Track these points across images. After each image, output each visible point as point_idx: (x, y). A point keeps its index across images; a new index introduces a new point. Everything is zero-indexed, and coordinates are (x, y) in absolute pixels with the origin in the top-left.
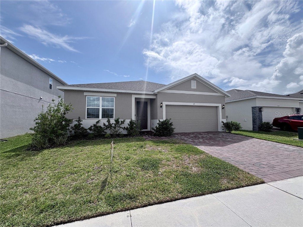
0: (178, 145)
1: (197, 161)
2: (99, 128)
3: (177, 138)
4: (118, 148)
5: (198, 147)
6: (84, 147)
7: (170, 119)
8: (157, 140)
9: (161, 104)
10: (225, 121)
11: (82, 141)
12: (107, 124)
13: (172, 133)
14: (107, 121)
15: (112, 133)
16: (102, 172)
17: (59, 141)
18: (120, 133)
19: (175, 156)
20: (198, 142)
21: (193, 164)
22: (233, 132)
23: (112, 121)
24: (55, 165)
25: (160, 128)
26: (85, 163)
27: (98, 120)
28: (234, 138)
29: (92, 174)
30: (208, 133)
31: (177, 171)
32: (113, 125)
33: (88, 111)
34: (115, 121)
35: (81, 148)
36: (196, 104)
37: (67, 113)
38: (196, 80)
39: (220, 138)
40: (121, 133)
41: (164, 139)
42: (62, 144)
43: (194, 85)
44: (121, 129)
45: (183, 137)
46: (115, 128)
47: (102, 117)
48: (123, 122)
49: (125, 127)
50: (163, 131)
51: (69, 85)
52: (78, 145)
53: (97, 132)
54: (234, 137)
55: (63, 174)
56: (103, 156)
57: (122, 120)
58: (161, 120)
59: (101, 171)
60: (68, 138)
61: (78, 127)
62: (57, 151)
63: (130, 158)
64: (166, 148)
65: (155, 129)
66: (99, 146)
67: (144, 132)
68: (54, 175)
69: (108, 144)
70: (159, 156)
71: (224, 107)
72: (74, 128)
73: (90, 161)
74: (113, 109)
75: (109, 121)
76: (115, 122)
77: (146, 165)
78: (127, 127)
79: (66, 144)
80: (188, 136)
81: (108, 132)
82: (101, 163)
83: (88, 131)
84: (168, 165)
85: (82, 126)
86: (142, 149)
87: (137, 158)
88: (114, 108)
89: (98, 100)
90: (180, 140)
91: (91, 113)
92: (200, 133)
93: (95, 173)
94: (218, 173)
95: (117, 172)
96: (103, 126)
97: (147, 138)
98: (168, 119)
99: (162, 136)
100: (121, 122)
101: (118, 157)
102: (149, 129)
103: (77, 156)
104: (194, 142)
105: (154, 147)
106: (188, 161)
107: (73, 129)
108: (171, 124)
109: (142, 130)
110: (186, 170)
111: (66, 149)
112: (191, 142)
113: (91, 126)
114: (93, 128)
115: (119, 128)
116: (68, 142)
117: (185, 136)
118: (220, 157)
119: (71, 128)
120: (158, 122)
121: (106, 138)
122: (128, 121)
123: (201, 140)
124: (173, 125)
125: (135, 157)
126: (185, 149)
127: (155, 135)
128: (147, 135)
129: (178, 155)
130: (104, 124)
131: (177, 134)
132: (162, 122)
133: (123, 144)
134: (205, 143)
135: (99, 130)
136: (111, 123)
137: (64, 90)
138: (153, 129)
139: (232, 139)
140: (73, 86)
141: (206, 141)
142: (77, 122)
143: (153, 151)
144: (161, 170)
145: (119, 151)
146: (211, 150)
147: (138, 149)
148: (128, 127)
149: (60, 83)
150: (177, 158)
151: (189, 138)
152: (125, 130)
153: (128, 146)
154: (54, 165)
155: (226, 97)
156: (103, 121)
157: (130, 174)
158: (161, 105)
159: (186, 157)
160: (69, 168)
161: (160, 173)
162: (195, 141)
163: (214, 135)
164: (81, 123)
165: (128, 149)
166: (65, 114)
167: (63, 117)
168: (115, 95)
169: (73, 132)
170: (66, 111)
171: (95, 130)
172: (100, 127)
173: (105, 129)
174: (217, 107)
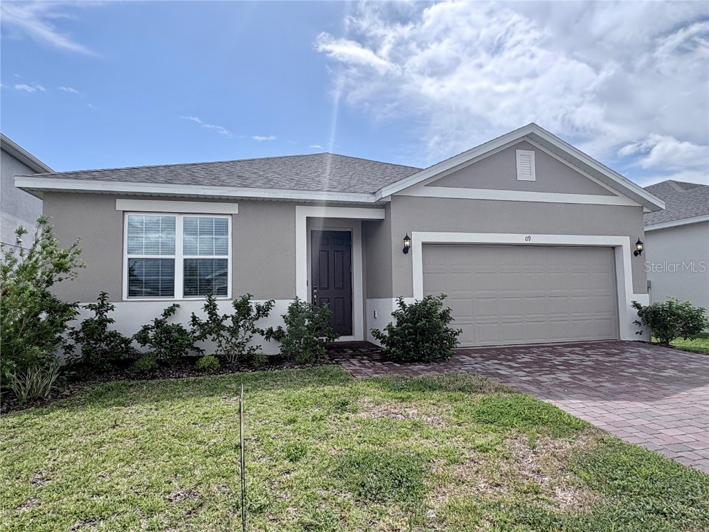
0: (481, 396)
1: (567, 465)
2: (175, 335)
3: (470, 368)
4: (253, 411)
5: (560, 405)
6: (125, 410)
7: (443, 297)
8: (397, 379)
9: (407, 238)
10: (645, 301)
11: (112, 384)
12: (204, 317)
13: (449, 348)
14: (207, 307)
15: (223, 353)
16: (204, 509)
17: (28, 387)
18: (254, 350)
19: (479, 442)
20: (555, 385)
21: (553, 476)
22: (678, 342)
23: (225, 307)
24: (18, 484)
25: (403, 329)
26: (133, 473)
27: (171, 304)
28: (687, 366)
29: (166, 522)
30: (584, 346)
31: (499, 503)
32: (228, 323)
33: (131, 270)
34: (237, 306)
35: (113, 412)
36: (537, 239)
37: (60, 280)
38: (533, 148)
39: (633, 365)
40: (257, 352)
41: (422, 372)
42: (39, 398)
43: (526, 165)
44: (257, 335)
45: (491, 365)
46: (234, 332)
47: (186, 294)
48: (263, 311)
49: (270, 330)
50: (417, 343)
51: (57, 171)
52: (98, 398)
53: (166, 348)
54: (687, 361)
55: (53, 520)
56: (200, 443)
57: (262, 303)
58: (408, 302)
59: (201, 505)
60: (63, 374)
61: (95, 330)
62: (21, 424)
63: (303, 452)
64: (435, 407)
65: (386, 333)
66: (177, 405)
67: (341, 348)
68: (16, 524)
69: (212, 396)
70: (416, 443)
71: (639, 247)
72: (81, 335)
73: (151, 464)
74: (227, 260)
75: (211, 308)
76: (233, 311)
77: (372, 481)
78: (280, 328)
79: (54, 398)
80: (509, 361)
81: (210, 347)
82: (197, 472)
83: (135, 344)
84: (460, 481)
85: (110, 328)
86: (346, 414)
87: (334, 452)
88: (229, 257)
89: (171, 226)
90: (484, 377)
91: (144, 278)
92: (553, 349)
93: (178, 516)
94: (664, 514)
95: (261, 509)
96: (188, 327)
97: (355, 371)
98: (435, 295)
99: (413, 361)
100: (259, 308)
101: (258, 446)
102: (358, 335)
103: (101, 444)
104: (538, 384)
105: (390, 405)
106: (530, 462)
107: (77, 340)
108: (445, 317)
109: (336, 340)
110: (530, 501)
111: (56, 419)
112: (529, 382)
113: (146, 328)
114: (151, 334)
115: (249, 333)
116: (61, 389)
117: (499, 360)
118: (654, 445)
119: (71, 334)
120: (396, 307)
121: (204, 370)
122: (282, 307)
123: (565, 377)
124: (451, 319)
125: (323, 446)
126: (513, 412)
127: (385, 357)
128: (353, 356)
129: (490, 438)
130: (194, 318)
131: (467, 352)
132: (413, 310)
133: (270, 396)
134: (581, 387)
135: (177, 340)
136: (220, 313)
137: (42, 193)
138: (377, 334)
139: (682, 372)
140: (76, 175)
141: (581, 377)
142: (94, 312)
143: (388, 424)
144: (435, 504)
145: (260, 426)
146: (613, 417)
147: (329, 413)
148: (285, 328)
149: (25, 168)
150: (487, 450)
151: (518, 369)
152: (272, 339)
153: (291, 404)
154: (13, 485)
155: (645, 210)
156: (190, 309)
157: (314, 521)
158: (407, 243)
159: (519, 447)
160: (75, 497)
161: (431, 514)
162: (540, 378)
163: (608, 355)
164: (109, 315)
165: (291, 414)
166: (50, 282)
167: (45, 295)
168: (234, 209)
169: (78, 350)
170: (54, 274)
171: (158, 343)
172: (180, 330)
173: (199, 338)
174: (613, 248)
